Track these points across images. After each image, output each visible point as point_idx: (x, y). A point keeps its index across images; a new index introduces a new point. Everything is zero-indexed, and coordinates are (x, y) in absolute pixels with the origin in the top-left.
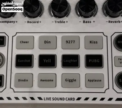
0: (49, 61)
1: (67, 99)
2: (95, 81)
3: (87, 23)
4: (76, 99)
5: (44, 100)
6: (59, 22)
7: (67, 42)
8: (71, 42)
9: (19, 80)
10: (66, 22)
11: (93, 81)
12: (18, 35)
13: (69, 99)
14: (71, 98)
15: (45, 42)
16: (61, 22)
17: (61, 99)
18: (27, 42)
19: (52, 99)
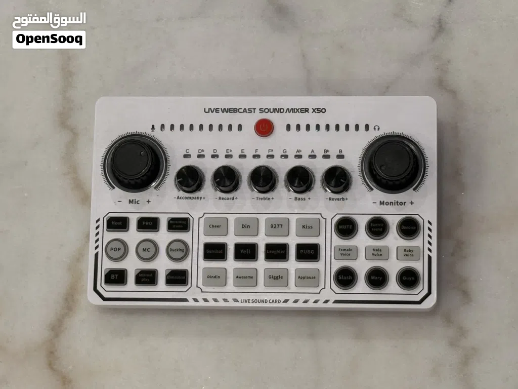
0: (248, 251)
1: (271, 301)
2: (308, 278)
3: (300, 201)
4: (282, 301)
5: (242, 302)
6: (262, 199)
7: (272, 226)
8: (277, 226)
9: (208, 277)
10: (271, 199)
11: (304, 278)
12: (206, 216)
13: (273, 301)
14: (276, 300)
15: (243, 226)
16: (265, 199)
17: (263, 301)
18: (218, 226)
19: (251, 301)
